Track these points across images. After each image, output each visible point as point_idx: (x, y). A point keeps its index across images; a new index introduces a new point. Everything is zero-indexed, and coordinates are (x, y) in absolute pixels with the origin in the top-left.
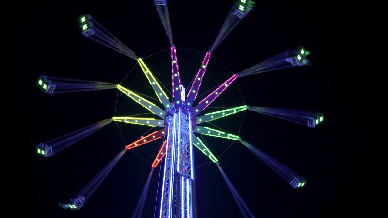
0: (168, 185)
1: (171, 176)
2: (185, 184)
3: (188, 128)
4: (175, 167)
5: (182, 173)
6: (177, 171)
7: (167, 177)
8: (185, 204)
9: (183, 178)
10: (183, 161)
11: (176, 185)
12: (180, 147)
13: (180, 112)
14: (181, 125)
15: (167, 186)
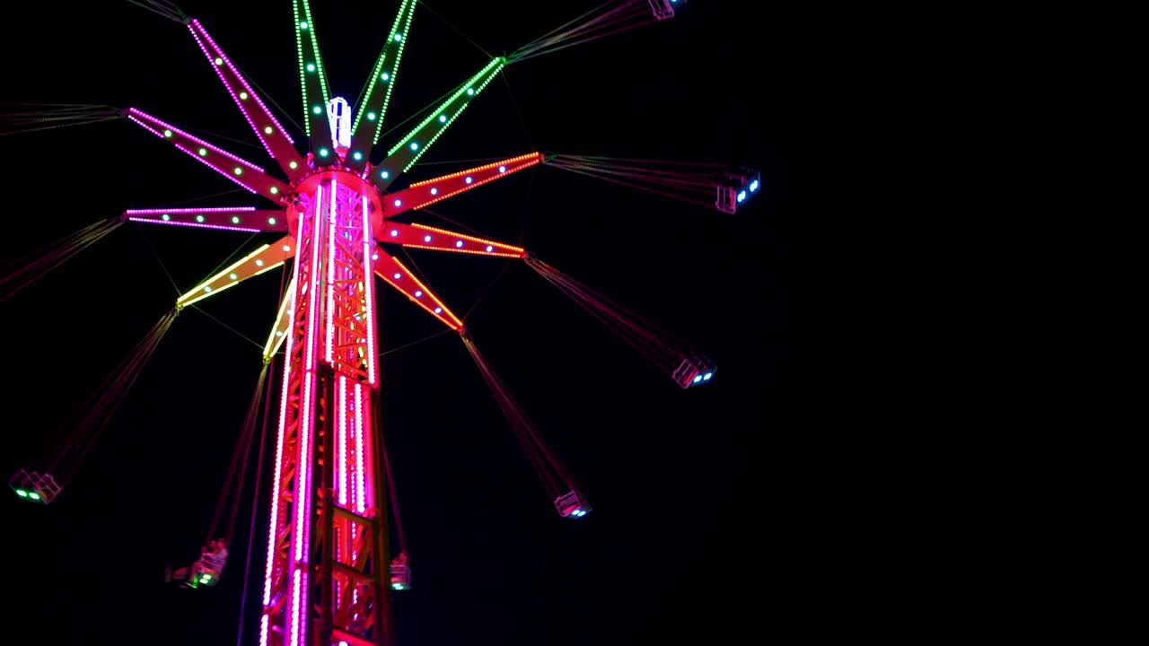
0: (297, 402)
1: (308, 375)
2: (350, 399)
3: (358, 232)
4: (319, 348)
5: (342, 366)
6: (324, 360)
7: (296, 378)
8: (351, 458)
9: (343, 380)
10: (343, 331)
11: (323, 402)
12: (334, 289)
13: (334, 183)
14: (337, 224)
15: (297, 406)
